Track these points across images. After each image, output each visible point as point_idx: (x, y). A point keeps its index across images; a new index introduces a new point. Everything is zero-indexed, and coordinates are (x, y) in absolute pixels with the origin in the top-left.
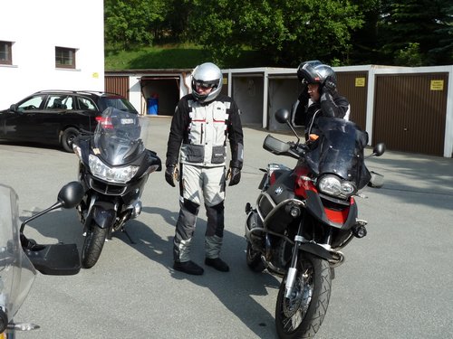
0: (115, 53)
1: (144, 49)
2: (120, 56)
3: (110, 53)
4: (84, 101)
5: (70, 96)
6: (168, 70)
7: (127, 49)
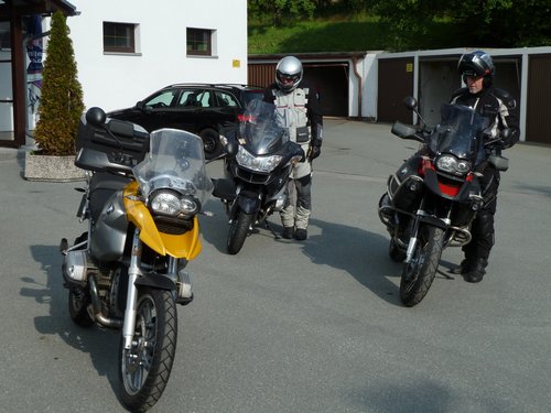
0: (262, 30)
1: (302, 23)
2: (268, 34)
3: (255, 31)
4: (224, 96)
5: (207, 91)
6: (333, 53)
7: (279, 24)
